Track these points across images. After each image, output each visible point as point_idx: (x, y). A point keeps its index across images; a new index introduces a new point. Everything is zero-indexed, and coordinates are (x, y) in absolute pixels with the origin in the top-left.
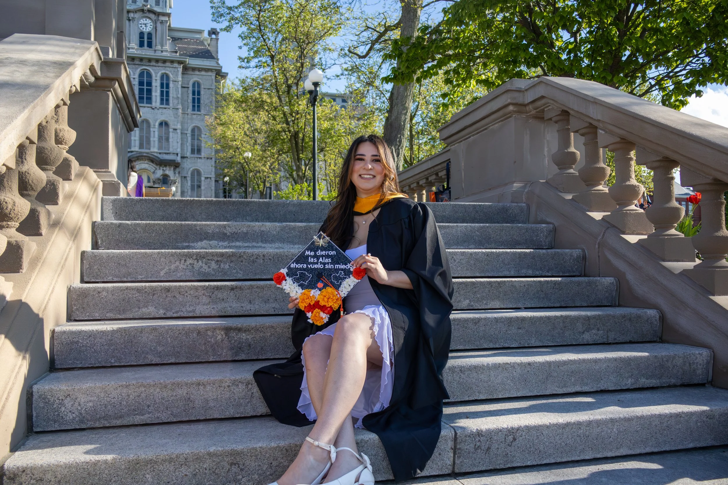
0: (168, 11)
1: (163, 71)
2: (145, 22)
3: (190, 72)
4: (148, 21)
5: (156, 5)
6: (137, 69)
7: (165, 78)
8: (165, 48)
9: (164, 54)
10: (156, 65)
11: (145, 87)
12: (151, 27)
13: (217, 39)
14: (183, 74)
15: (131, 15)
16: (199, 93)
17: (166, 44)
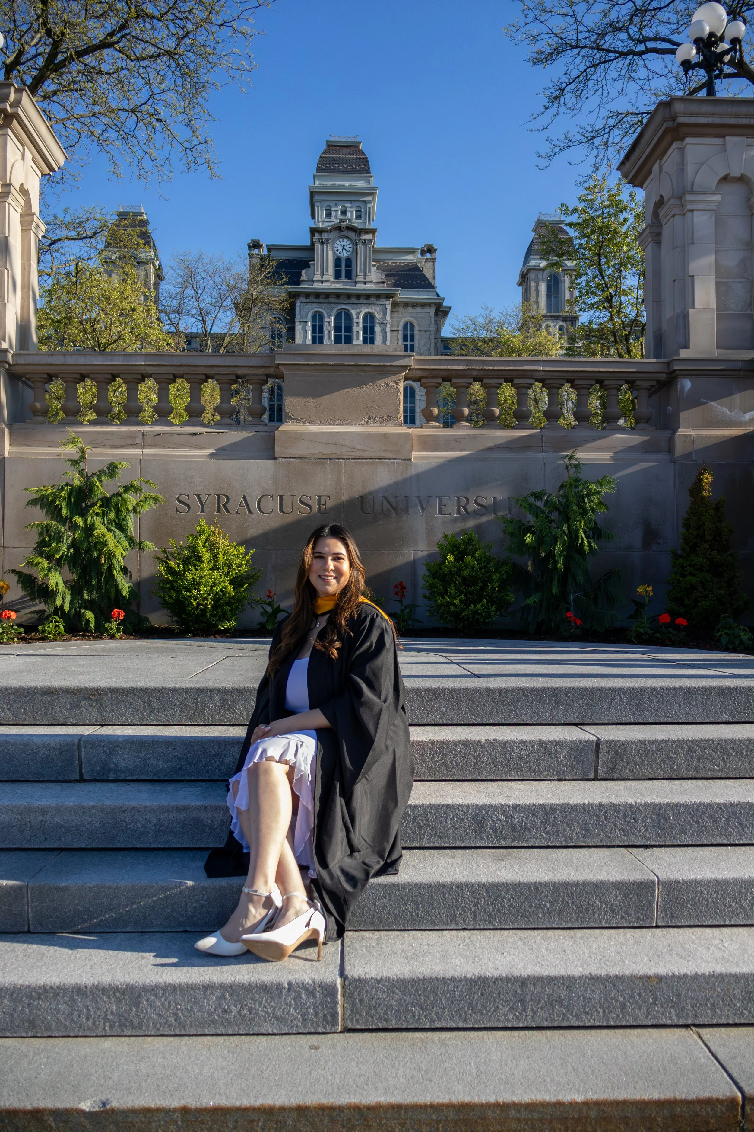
0: (372, 226)
1: (367, 310)
2: (343, 244)
3: (401, 309)
4: (347, 242)
5: (357, 219)
6: (332, 309)
7: (370, 318)
8: (368, 278)
9: (369, 286)
10: (358, 302)
11: (343, 334)
12: (351, 249)
13: (434, 260)
14: (392, 312)
15: (325, 236)
16: (412, 339)
17: (370, 272)
